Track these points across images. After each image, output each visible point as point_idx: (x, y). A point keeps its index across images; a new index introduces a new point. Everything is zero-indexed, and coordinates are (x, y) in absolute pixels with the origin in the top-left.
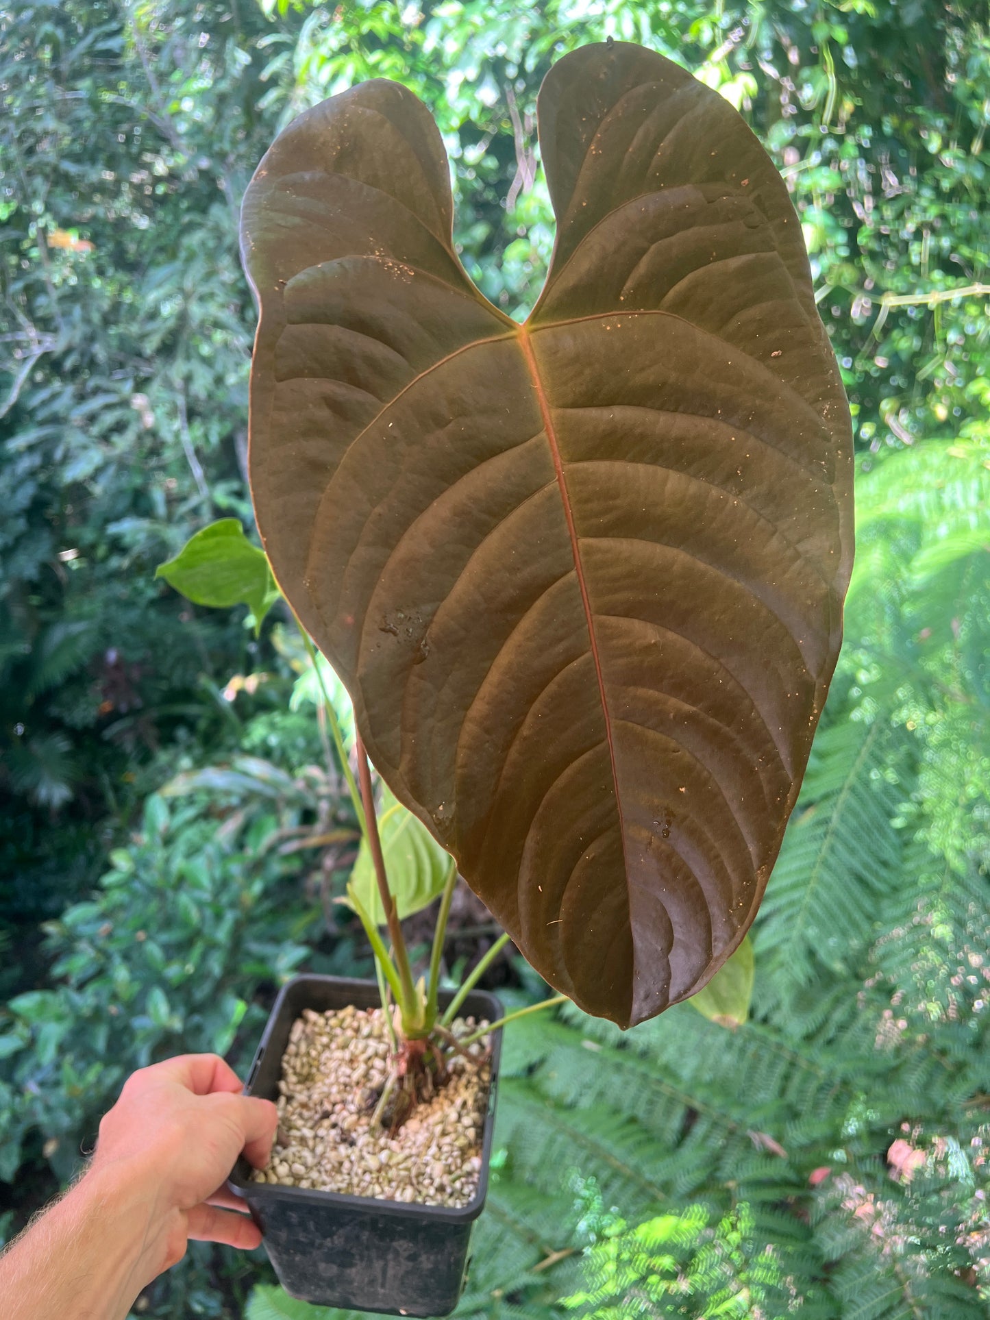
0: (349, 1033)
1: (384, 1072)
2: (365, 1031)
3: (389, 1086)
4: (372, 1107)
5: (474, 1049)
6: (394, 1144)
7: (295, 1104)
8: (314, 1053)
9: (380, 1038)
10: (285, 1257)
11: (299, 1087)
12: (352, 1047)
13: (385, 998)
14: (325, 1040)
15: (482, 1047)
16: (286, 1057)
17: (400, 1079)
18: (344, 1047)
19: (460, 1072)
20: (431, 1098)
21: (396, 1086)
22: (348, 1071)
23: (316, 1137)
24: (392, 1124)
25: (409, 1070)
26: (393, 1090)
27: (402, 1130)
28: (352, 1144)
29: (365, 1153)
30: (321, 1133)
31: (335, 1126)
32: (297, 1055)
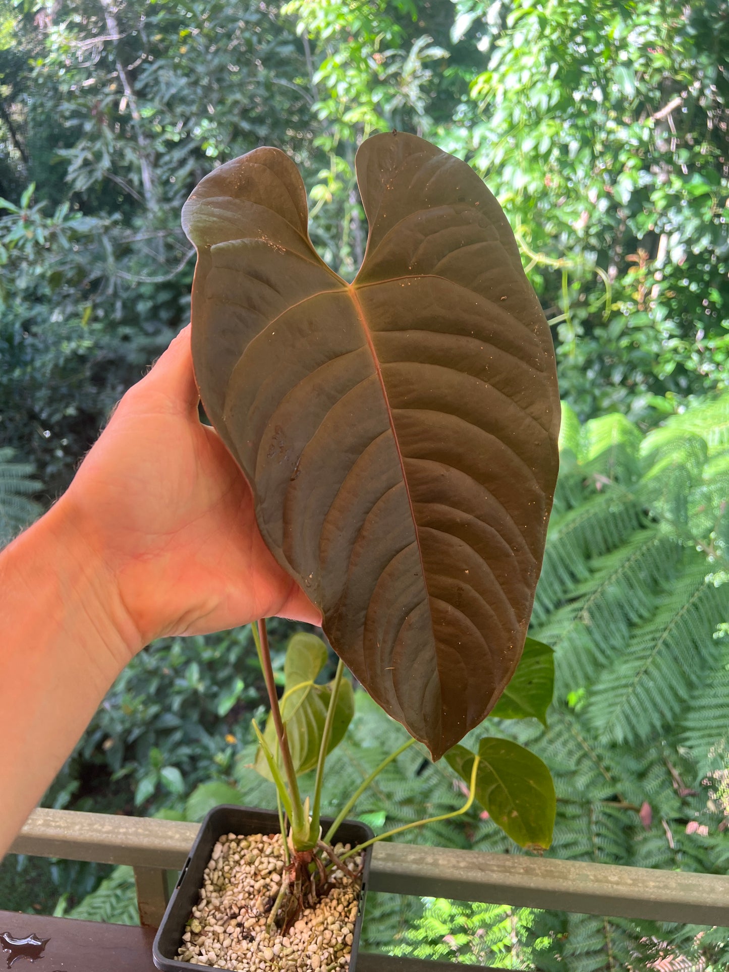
0: (256, 852)
1: (279, 884)
2: (268, 851)
3: (282, 889)
4: (268, 911)
5: (351, 867)
6: (286, 941)
7: (211, 907)
8: (227, 868)
9: (278, 857)
11: (214, 894)
12: (257, 863)
13: (283, 826)
14: (237, 857)
15: (356, 865)
16: (207, 871)
17: (291, 885)
18: (250, 864)
19: (339, 884)
20: (315, 904)
21: (288, 891)
22: (252, 882)
23: (225, 932)
24: (284, 924)
25: (297, 878)
26: (285, 894)
27: (292, 930)
28: (252, 939)
29: (261, 947)
30: (230, 929)
31: (240, 925)
32: (215, 869)
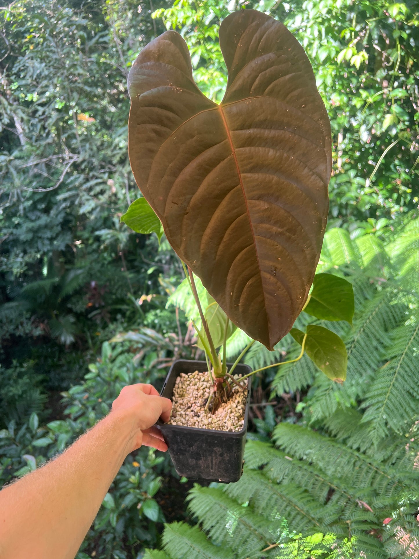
0: (197, 380)
1: (209, 393)
2: (202, 379)
3: (211, 395)
4: (205, 404)
5: (242, 384)
6: (214, 416)
7: (178, 404)
8: (184, 387)
9: (208, 381)
10: (176, 456)
11: (179, 399)
12: (198, 385)
13: (209, 367)
14: (188, 383)
15: (245, 383)
16: (174, 389)
17: (215, 393)
18: (195, 385)
19: (237, 392)
20: (227, 401)
21: (213, 396)
22: (197, 393)
23: (185, 414)
24: (213, 409)
25: (218, 389)
26: (212, 397)
27: (217, 412)
28: (199, 416)
29: (203, 419)
30: (188, 413)
31: (192, 411)
32: (178, 388)
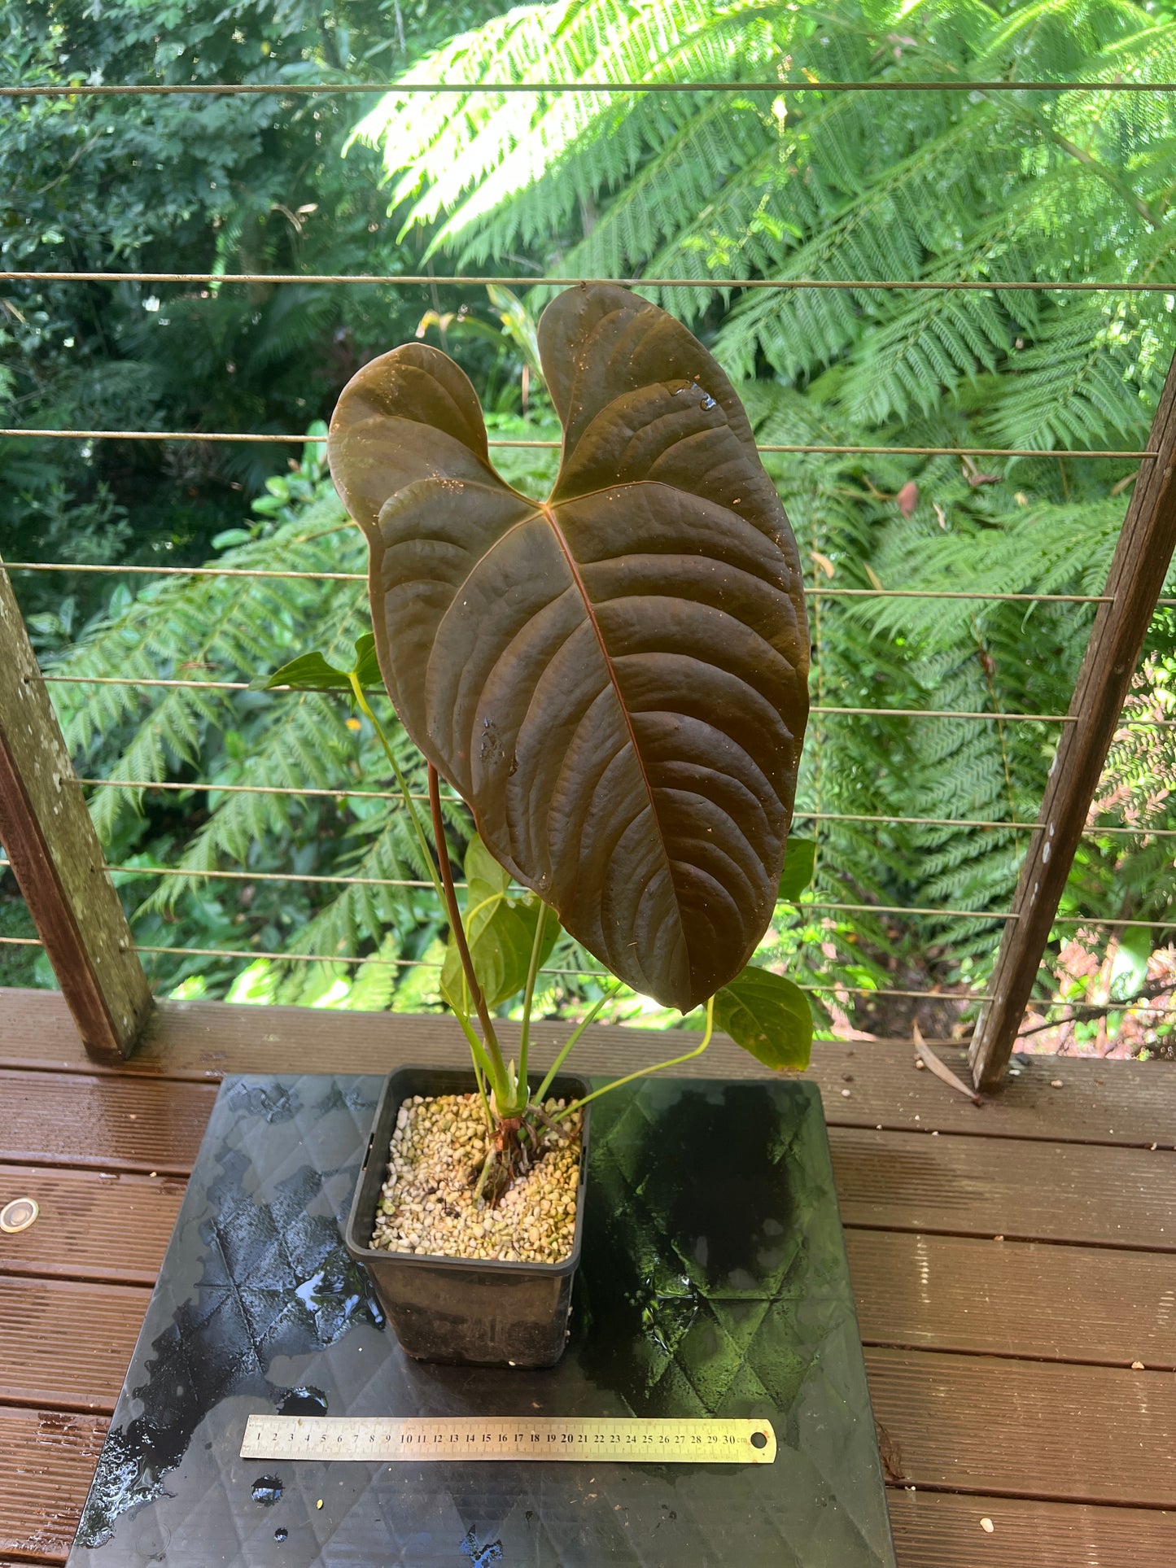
0: (450, 1116)
1: (483, 1151)
2: (464, 1114)
3: (489, 1161)
4: (473, 1182)
5: (567, 1126)
6: (497, 1214)
7: (403, 1183)
8: (416, 1138)
9: (478, 1120)
10: (403, 1317)
11: (405, 1168)
12: (453, 1129)
13: (481, 1083)
15: (574, 1123)
16: (393, 1142)
17: (498, 1155)
18: (445, 1131)
19: (554, 1147)
20: (528, 1171)
21: (495, 1161)
22: (450, 1152)
23: (424, 1210)
24: (494, 1195)
25: (505, 1147)
26: (492, 1165)
27: (503, 1202)
28: (457, 1216)
29: (469, 1223)
30: (430, 1206)
31: (440, 1200)
32: (403, 1139)
